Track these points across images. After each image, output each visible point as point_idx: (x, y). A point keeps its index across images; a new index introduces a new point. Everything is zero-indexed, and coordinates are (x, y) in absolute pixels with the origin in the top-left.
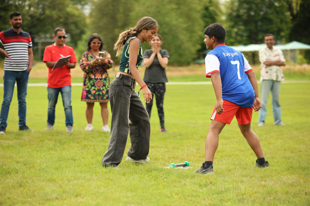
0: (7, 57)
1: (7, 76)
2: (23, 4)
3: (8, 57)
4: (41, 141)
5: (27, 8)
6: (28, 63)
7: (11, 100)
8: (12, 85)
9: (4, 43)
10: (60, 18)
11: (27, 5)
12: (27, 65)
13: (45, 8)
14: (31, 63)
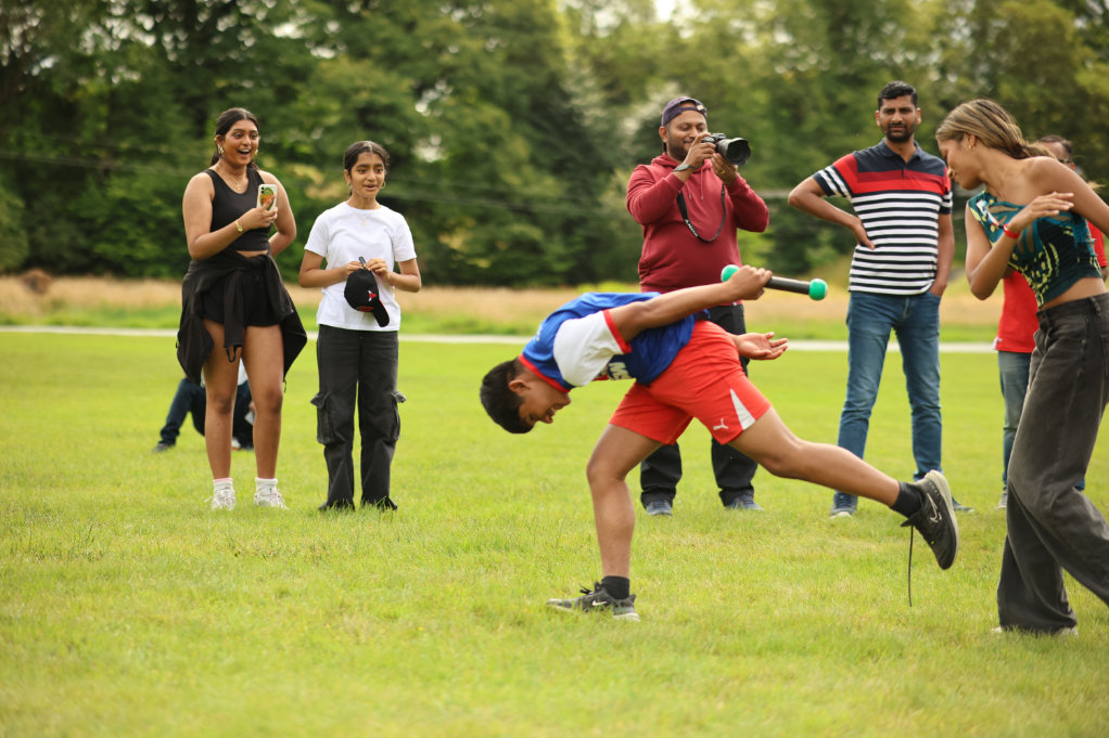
0: (863, 245)
1: (860, 311)
2: (922, 63)
3: (868, 241)
4: (985, 548)
5: (934, 76)
6: (935, 268)
7: (874, 399)
8: (880, 344)
9: (854, 196)
10: (1052, 108)
11: (935, 64)
12: (932, 275)
13: (1001, 73)
14: (944, 267)
